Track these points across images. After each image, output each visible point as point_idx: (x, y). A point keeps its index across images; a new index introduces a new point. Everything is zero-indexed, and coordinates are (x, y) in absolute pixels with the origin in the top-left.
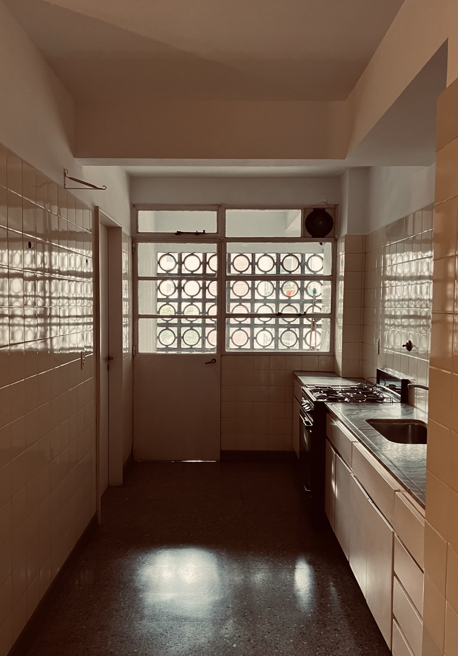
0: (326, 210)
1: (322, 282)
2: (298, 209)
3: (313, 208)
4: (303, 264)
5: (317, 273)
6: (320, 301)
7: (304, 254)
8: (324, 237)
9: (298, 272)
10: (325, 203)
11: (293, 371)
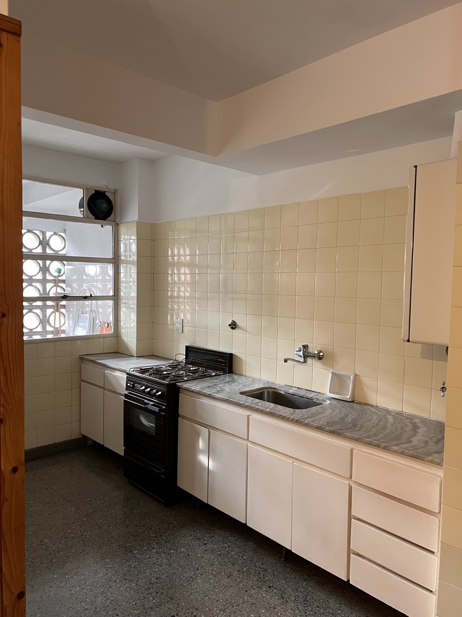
0: (106, 194)
1: (65, 262)
2: (80, 188)
3: (95, 190)
4: (44, 243)
5: (59, 253)
6: (63, 281)
7: (45, 232)
8: (106, 220)
9: (39, 250)
10: (106, 187)
11: (80, 355)
